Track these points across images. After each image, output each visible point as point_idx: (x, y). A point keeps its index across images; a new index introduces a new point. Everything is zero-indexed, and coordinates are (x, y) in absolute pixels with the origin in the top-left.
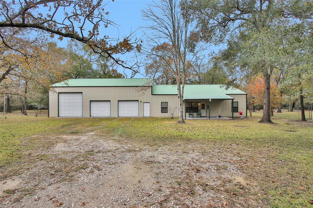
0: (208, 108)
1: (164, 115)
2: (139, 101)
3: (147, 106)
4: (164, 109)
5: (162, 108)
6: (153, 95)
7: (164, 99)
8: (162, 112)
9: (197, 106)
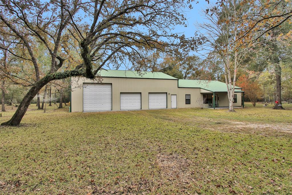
0: (218, 100)
1: (188, 106)
2: (168, 94)
3: (174, 98)
4: (188, 101)
5: (186, 100)
6: (179, 87)
7: (188, 92)
8: (186, 104)
9: (211, 98)
